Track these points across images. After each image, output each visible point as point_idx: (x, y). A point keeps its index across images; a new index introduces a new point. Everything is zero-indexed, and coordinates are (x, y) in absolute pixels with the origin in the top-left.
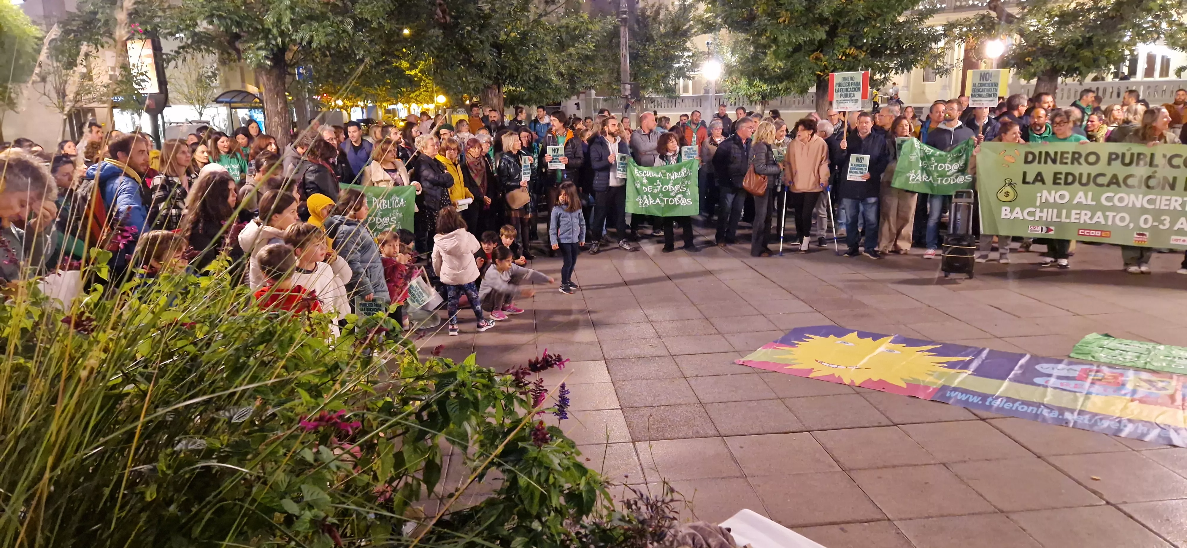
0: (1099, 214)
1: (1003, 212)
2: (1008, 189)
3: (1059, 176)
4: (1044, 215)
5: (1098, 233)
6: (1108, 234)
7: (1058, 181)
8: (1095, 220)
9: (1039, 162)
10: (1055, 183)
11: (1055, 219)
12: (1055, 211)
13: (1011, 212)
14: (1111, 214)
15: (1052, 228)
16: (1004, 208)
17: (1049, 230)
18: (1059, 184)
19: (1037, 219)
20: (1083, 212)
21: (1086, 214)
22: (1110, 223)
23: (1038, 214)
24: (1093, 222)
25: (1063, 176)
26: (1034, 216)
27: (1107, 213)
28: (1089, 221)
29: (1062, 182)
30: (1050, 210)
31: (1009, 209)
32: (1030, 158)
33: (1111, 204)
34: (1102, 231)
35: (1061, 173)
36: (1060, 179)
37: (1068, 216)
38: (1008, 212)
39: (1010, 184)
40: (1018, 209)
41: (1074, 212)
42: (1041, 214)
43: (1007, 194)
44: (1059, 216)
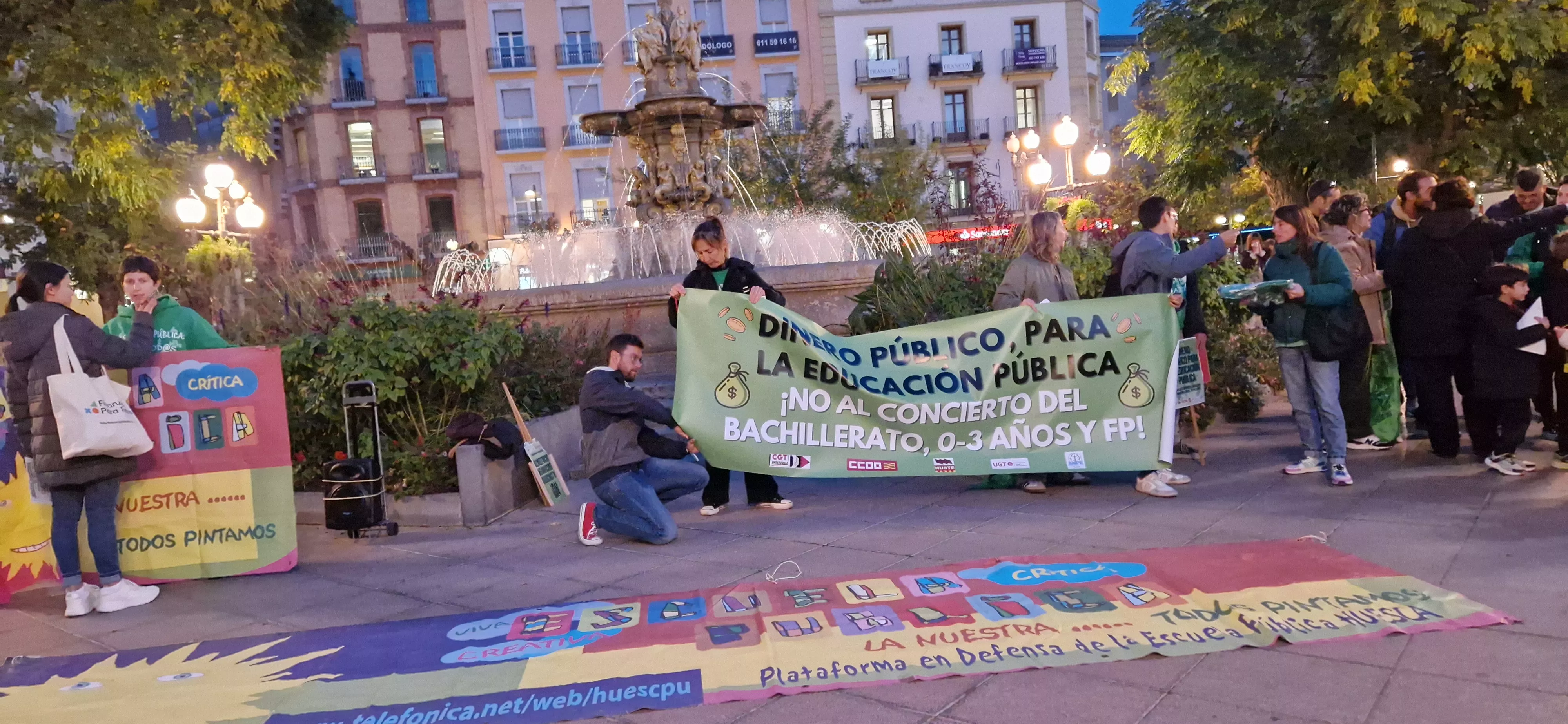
0: (876, 431)
1: (728, 428)
2: (734, 382)
3: (813, 365)
4: (793, 432)
5: (878, 465)
6: (892, 465)
7: (812, 374)
8: (871, 442)
9: (784, 337)
11: (810, 442)
12: (810, 426)
13: (740, 427)
14: (893, 432)
15: (808, 457)
16: (728, 420)
17: (802, 462)
18: (814, 379)
19: (783, 441)
20: (853, 429)
21: (856, 432)
22: (893, 447)
23: (784, 432)
24: (868, 446)
25: (818, 368)
26: (778, 435)
27: (888, 431)
28: (861, 445)
29: (818, 376)
30: (803, 425)
31: (736, 422)
32: (769, 326)
34: (883, 461)
36: (815, 370)
37: (830, 436)
38: (734, 428)
39: (738, 373)
40: (751, 423)
41: (839, 428)
42: (789, 432)
43: (732, 392)
44: (816, 435)
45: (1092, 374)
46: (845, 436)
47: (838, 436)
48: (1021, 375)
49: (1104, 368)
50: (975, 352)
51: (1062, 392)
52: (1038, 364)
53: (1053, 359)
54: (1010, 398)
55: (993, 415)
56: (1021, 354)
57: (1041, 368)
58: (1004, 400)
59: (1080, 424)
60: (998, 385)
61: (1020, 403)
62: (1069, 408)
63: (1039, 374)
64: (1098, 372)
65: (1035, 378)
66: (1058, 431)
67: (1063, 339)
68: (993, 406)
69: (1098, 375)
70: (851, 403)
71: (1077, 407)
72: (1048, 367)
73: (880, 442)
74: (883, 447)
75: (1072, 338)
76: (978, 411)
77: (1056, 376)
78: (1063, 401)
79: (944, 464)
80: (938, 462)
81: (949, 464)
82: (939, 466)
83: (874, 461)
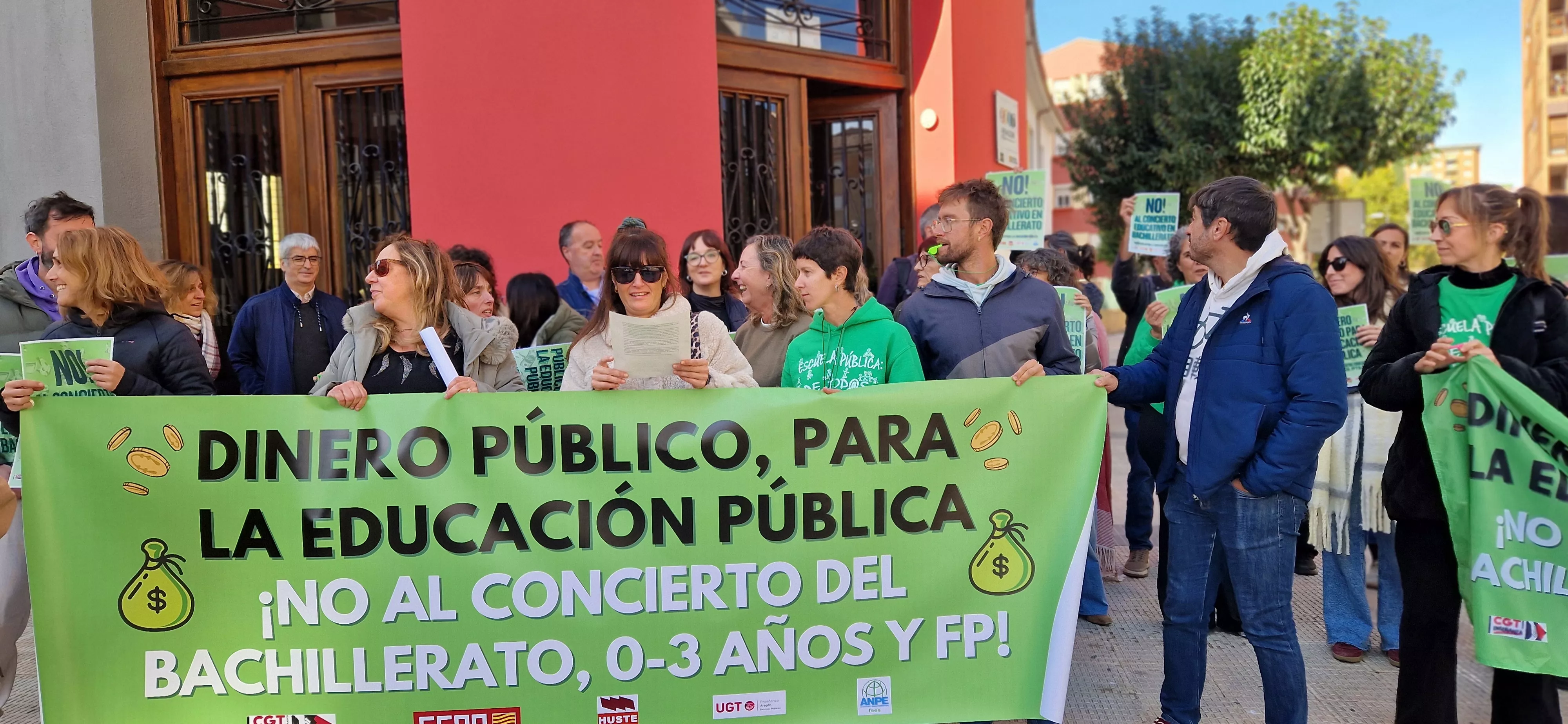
45: (917, 527)
46: (406, 667)
47: (391, 668)
48: (777, 523)
49: (942, 517)
50: (688, 464)
51: (859, 562)
52: (818, 506)
53: (847, 497)
54: (752, 567)
55: (716, 601)
56: (779, 483)
57: (823, 515)
58: (741, 569)
59: (893, 625)
60: (725, 536)
61: (777, 581)
62: (872, 593)
63: (819, 526)
64: (930, 524)
65: (810, 534)
66: (850, 638)
67: (868, 458)
68: (715, 580)
69: (931, 529)
70: (413, 595)
71: (887, 591)
72: (836, 513)
73: (483, 671)
74: (490, 681)
75: (884, 457)
76: (681, 587)
77: (850, 531)
78: (860, 578)
79: (618, 710)
80: (605, 703)
81: (628, 710)
82: (606, 715)
83: (470, 712)
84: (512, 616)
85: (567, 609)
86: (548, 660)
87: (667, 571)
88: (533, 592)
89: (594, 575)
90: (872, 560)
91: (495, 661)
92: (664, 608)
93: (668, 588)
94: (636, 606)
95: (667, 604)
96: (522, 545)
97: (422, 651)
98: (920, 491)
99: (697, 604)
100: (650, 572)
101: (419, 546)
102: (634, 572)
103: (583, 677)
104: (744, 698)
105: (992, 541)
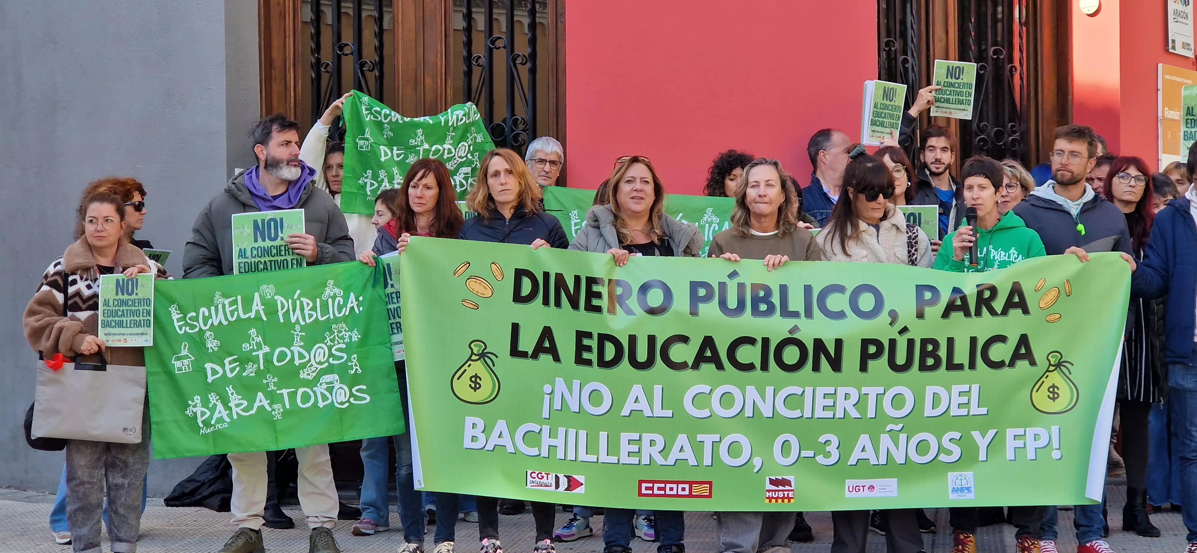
0: (682, 439)
1: (469, 432)
2: (478, 368)
3: (586, 342)
4: (559, 442)
5: (683, 489)
6: (704, 489)
7: (586, 355)
8: (674, 455)
10: (580, 360)
11: (583, 456)
12: (583, 433)
13: (487, 431)
14: (708, 439)
15: (580, 478)
16: (469, 420)
17: (573, 484)
18: (589, 363)
19: (545, 453)
21: (652, 442)
22: (707, 461)
23: (546, 441)
24: (671, 461)
25: (594, 343)
26: (538, 444)
27: (700, 437)
28: (659, 460)
29: (593, 356)
30: (572, 432)
31: (480, 424)
32: (526, 287)
33: (706, 413)
34: (691, 483)
35: (589, 335)
36: (589, 349)
37: (613, 449)
38: (479, 432)
40: (501, 425)
41: (624, 437)
42: (553, 442)
43: (476, 383)
44: (592, 447)
45: (1000, 365)
46: (635, 448)
47: (625, 448)
48: (901, 359)
49: (1016, 357)
51: (956, 389)
52: (930, 348)
53: (951, 342)
54: (881, 390)
55: (854, 413)
56: (904, 330)
57: (934, 354)
58: (872, 391)
59: (976, 435)
60: (863, 368)
61: (897, 401)
62: (964, 412)
63: (930, 362)
64: (1007, 363)
65: (923, 367)
66: (946, 443)
67: (967, 314)
68: (854, 399)
69: (1008, 366)
70: (642, 398)
71: (975, 410)
72: (943, 353)
73: (689, 455)
74: (692, 461)
75: (978, 313)
76: (829, 402)
77: (952, 366)
78: (956, 400)
79: (781, 488)
80: (772, 482)
81: (787, 488)
82: (772, 491)
83: (678, 483)
84: (711, 416)
85: (748, 412)
86: (733, 449)
87: (821, 391)
88: (726, 399)
89: (770, 390)
90: (966, 388)
91: (697, 448)
92: (816, 415)
93: (820, 402)
94: (797, 413)
95: (819, 413)
96: (720, 366)
97: (647, 437)
98: (1002, 339)
99: (840, 414)
100: (809, 390)
101: (649, 363)
102: (798, 390)
103: (757, 462)
104: (868, 482)
105: (1047, 373)
